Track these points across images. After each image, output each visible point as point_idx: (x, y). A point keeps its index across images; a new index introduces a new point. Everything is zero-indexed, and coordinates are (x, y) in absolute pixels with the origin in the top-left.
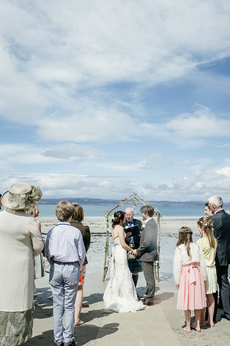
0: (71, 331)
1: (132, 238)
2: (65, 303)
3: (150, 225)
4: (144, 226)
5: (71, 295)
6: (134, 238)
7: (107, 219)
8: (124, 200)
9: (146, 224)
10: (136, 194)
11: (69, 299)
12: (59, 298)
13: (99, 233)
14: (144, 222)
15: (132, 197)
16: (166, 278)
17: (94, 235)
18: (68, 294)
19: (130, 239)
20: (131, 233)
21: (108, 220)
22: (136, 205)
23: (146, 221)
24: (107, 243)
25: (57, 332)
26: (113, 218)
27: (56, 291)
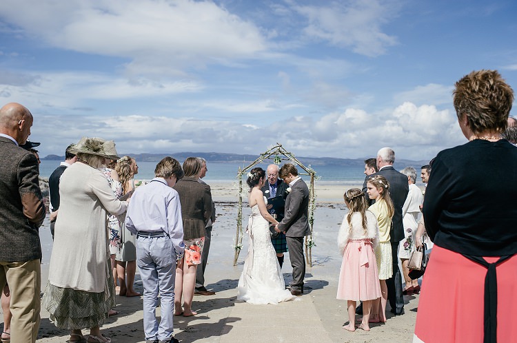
0: (168, 325)
2: (161, 289)
3: (298, 188)
4: (289, 189)
5: (165, 279)
7: (240, 180)
8: (265, 153)
9: (293, 187)
10: (281, 146)
11: (163, 284)
12: (148, 283)
13: (231, 203)
15: (275, 150)
16: (320, 262)
17: (223, 204)
18: (162, 278)
21: (241, 182)
22: (280, 161)
23: (293, 183)
25: (148, 328)
27: (145, 274)
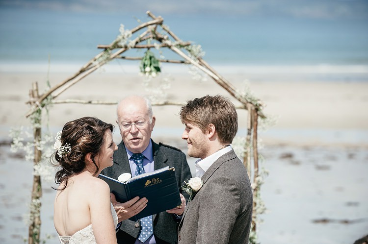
1: (147, 222)
4: (195, 183)
6: (155, 223)
7: (37, 125)
8: (110, 45)
9: (206, 176)
10: (161, 23)
14: (198, 167)
19: (137, 225)
20: (145, 201)
22: (157, 69)
23: (206, 164)
24: (33, 225)
26: (58, 145)
